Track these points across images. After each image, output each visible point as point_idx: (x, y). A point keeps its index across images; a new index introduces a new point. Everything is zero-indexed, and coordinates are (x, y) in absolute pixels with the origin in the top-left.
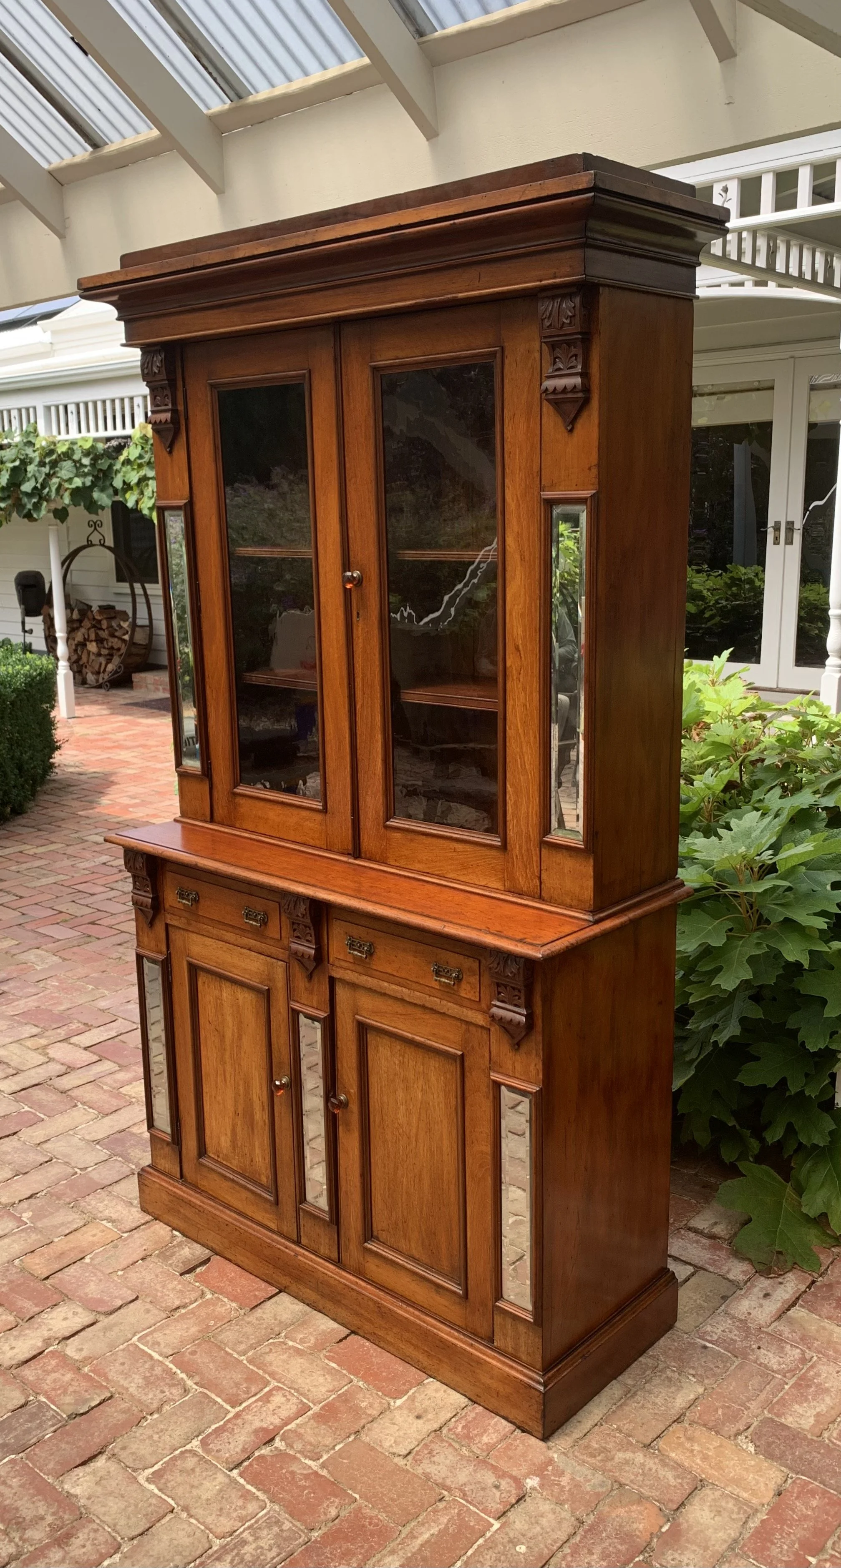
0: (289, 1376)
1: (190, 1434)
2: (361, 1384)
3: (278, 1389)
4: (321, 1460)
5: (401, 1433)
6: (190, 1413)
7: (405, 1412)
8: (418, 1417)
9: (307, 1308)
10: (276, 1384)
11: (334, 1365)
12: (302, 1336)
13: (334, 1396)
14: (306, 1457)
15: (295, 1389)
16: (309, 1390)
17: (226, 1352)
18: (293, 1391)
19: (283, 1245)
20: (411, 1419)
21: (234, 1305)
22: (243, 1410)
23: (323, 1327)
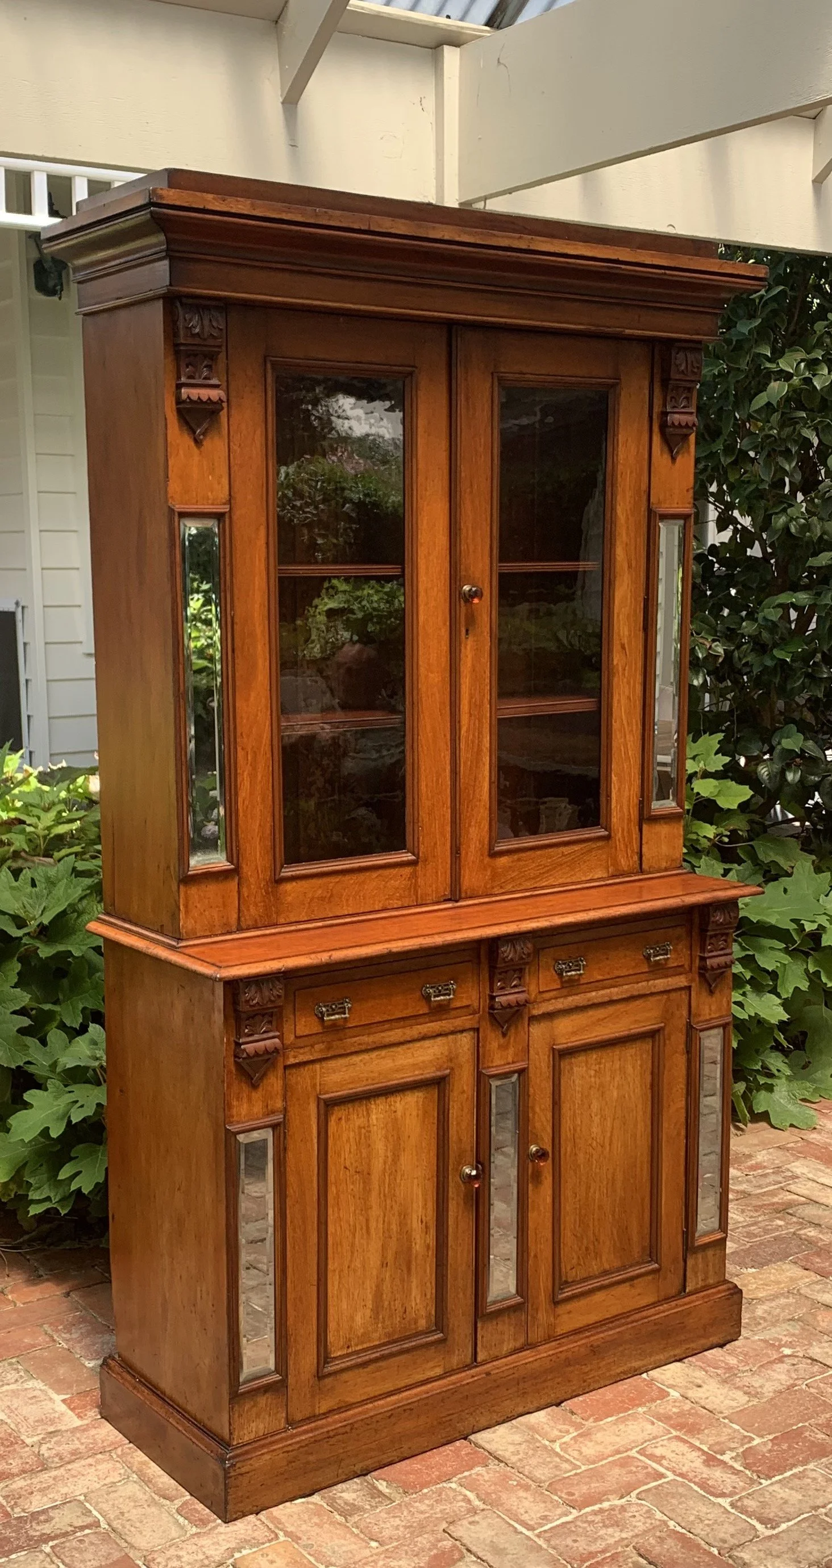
7: (690, 1391)
8: (699, 1386)
9: (509, 1423)
20: (700, 1389)
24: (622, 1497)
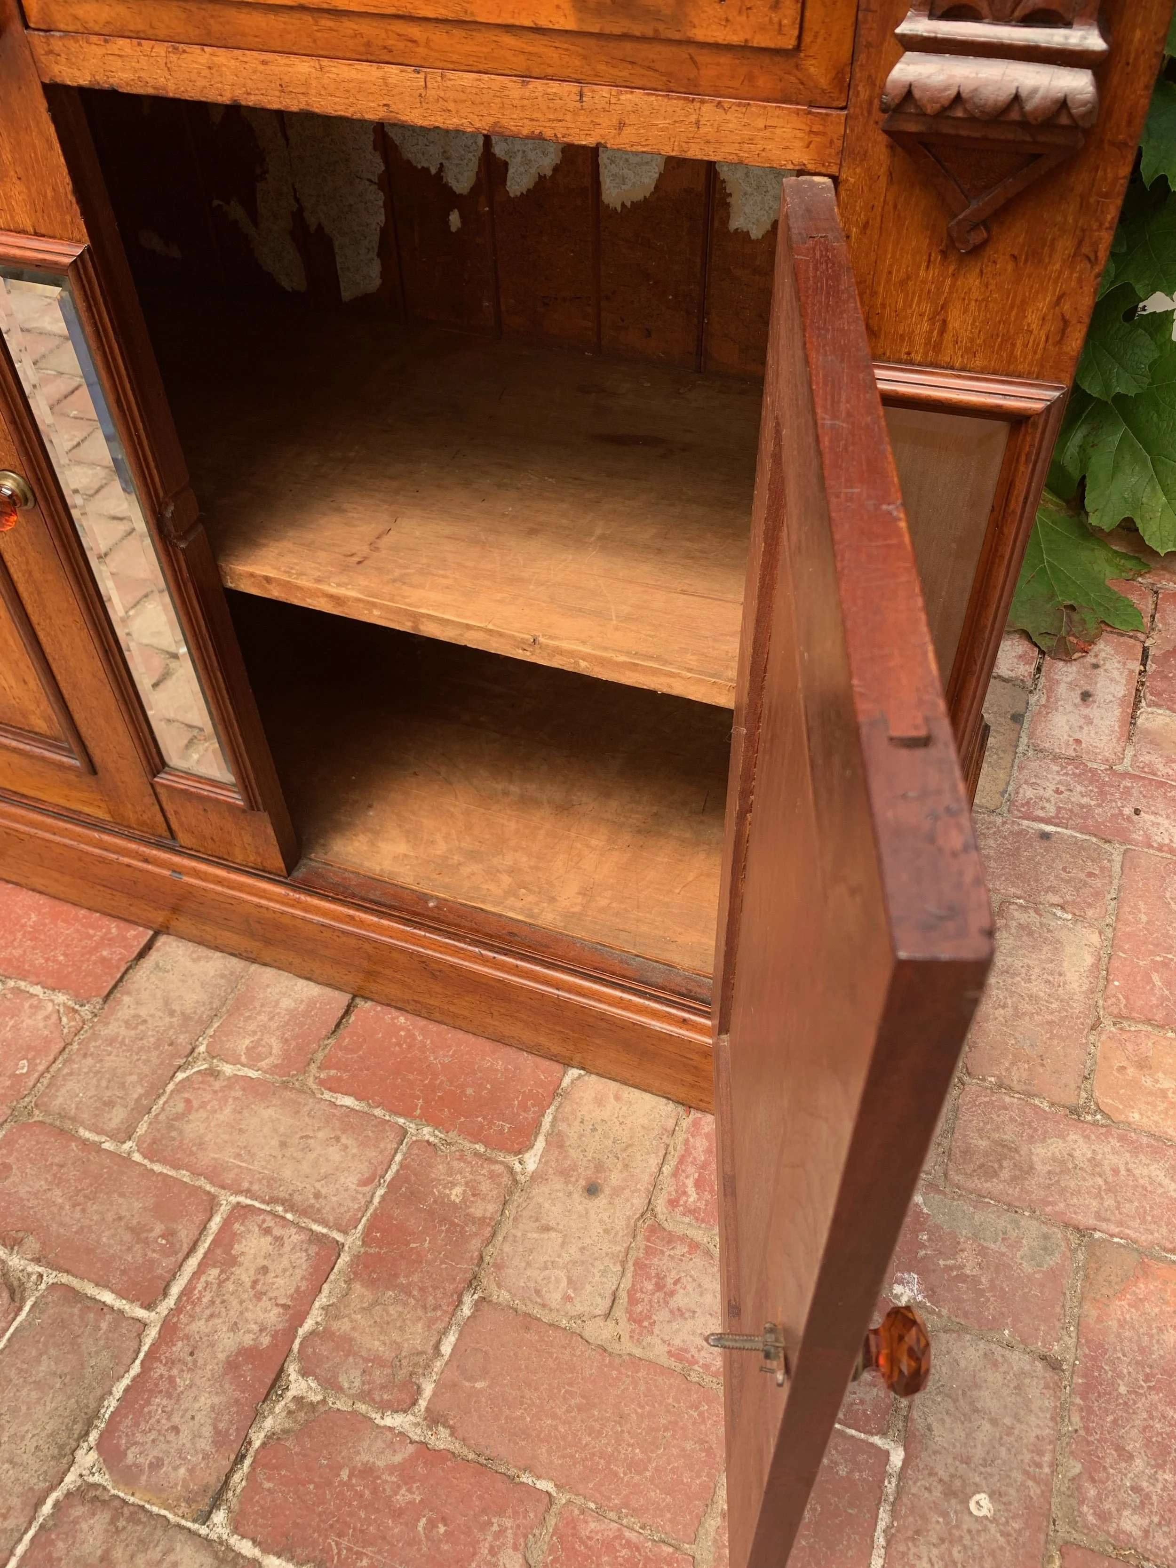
0: (255, 1166)
1: (62, 1438)
2: (427, 1133)
3: (240, 1212)
4: (423, 1403)
5: (573, 1249)
6: (45, 1366)
7: (558, 1184)
8: (592, 1190)
9: (235, 963)
10: (233, 1199)
11: (348, 1101)
12: (247, 1042)
13: (381, 1192)
14: (383, 1407)
15: (283, 1202)
16: (317, 1196)
17: (85, 1142)
18: (280, 1209)
19: (136, 855)
20: (578, 1199)
21: (61, 998)
22: (178, 1309)
23: (286, 1003)
24: (37, 1261)
